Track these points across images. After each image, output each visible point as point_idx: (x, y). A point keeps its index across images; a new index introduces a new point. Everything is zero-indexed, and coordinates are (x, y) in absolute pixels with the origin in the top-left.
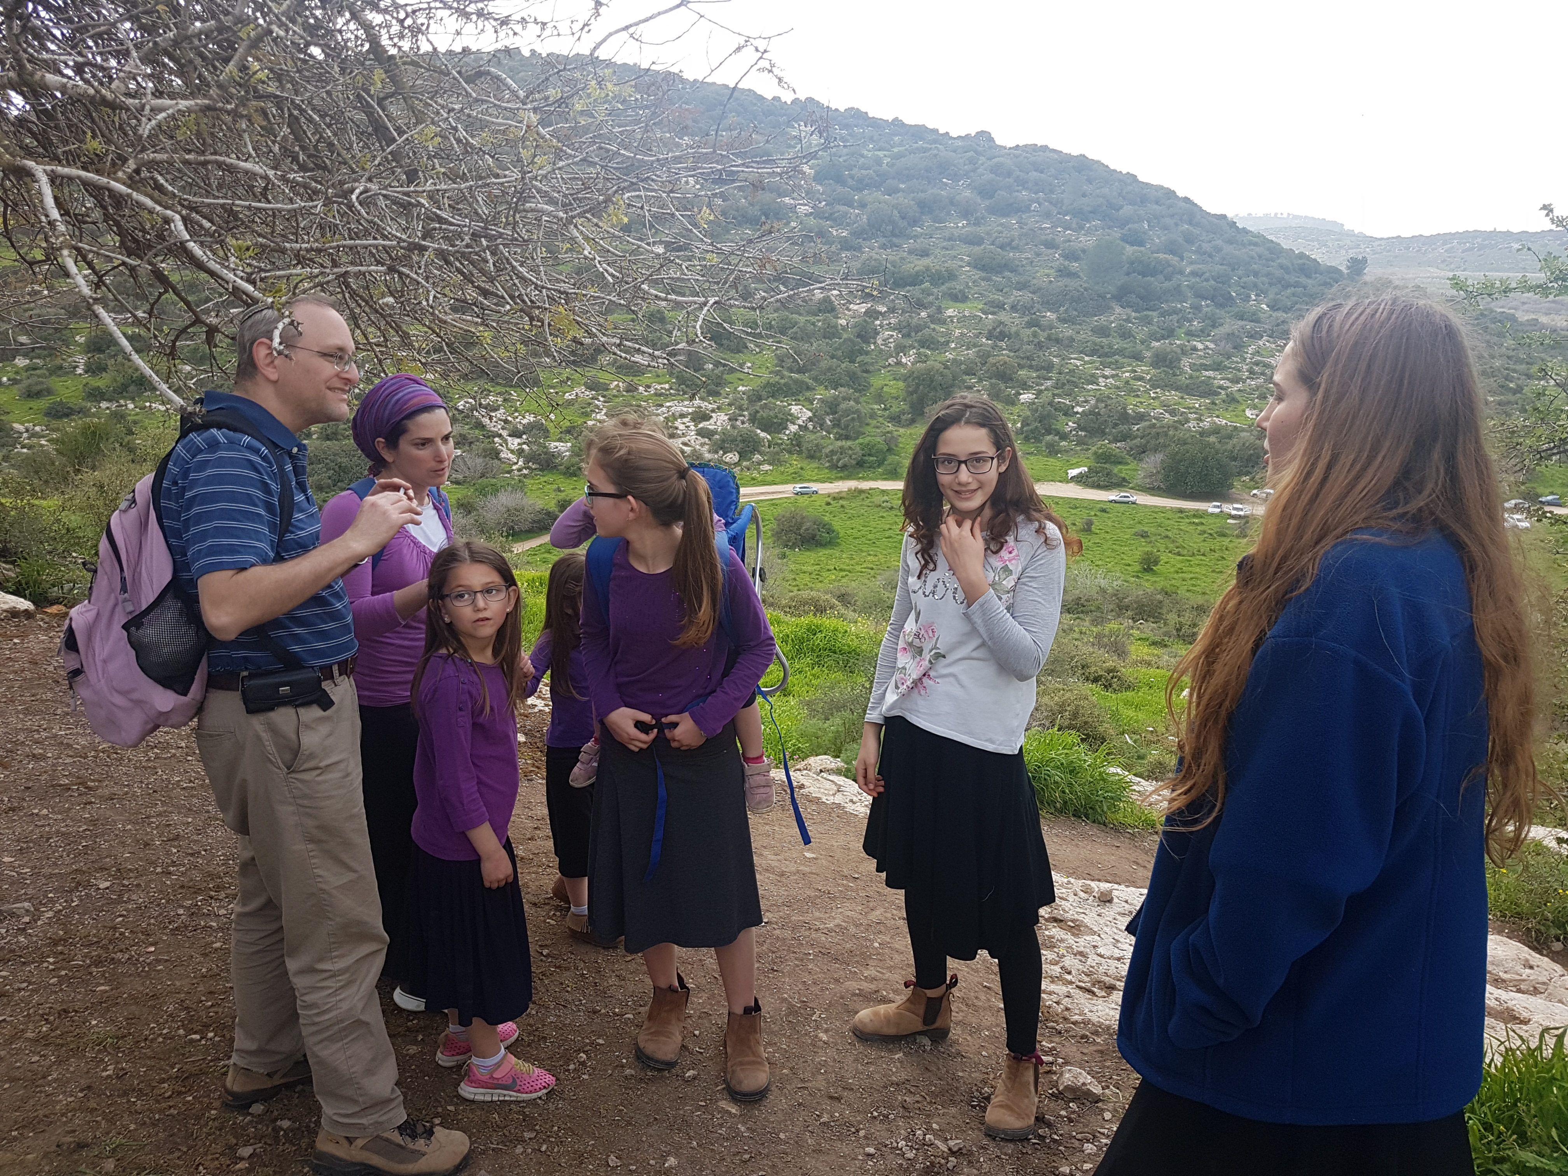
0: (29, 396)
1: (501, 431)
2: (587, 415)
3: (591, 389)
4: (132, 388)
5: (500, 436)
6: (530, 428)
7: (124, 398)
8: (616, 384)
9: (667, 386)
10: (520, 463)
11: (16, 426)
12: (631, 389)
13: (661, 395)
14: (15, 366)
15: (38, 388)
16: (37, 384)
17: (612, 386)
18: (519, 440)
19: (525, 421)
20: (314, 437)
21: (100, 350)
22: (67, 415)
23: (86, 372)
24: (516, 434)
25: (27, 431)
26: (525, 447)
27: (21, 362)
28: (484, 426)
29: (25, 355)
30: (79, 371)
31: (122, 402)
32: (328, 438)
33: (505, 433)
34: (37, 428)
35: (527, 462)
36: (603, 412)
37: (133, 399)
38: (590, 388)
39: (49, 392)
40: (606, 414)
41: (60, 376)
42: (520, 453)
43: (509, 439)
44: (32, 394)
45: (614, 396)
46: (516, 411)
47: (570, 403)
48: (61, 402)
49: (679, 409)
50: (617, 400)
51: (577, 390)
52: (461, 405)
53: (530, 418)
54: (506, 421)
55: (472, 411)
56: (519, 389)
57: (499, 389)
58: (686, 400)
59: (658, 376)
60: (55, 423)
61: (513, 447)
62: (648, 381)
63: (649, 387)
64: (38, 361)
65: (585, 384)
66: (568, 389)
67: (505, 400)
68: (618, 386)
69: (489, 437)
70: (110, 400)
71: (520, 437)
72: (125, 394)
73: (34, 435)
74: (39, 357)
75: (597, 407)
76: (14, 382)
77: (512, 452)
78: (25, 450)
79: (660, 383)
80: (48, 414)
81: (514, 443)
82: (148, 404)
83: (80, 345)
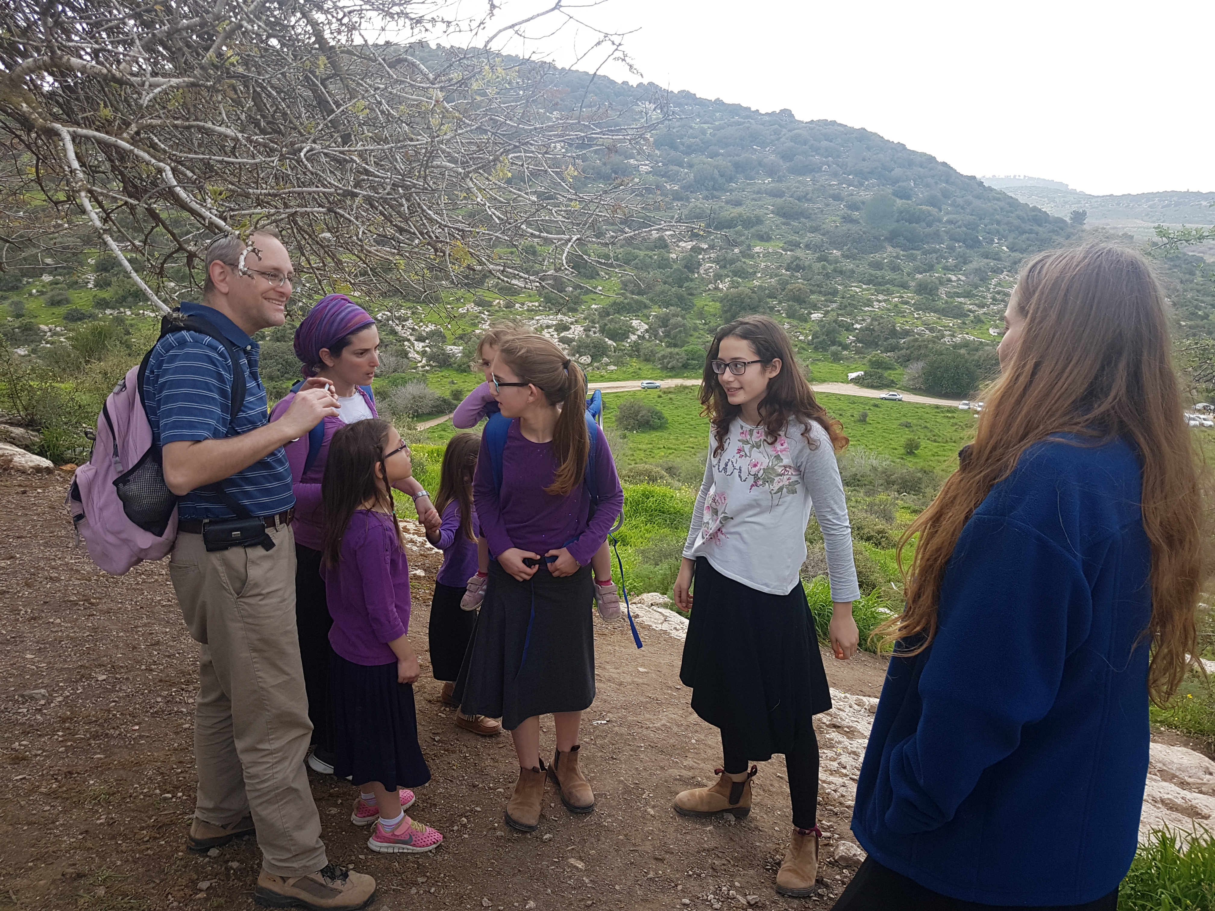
0: (52, 304)
1: (409, 337)
2: (475, 325)
3: (479, 306)
4: (130, 299)
5: (409, 340)
6: (431, 335)
7: (124, 307)
8: (499, 301)
9: (537, 304)
10: (424, 361)
11: (43, 327)
12: (509, 306)
13: (532, 310)
14: (42, 281)
15: (60, 298)
16: (58, 295)
17: (495, 303)
18: (422, 344)
19: (428, 330)
20: (268, 339)
21: (106, 270)
22: (80, 319)
23: (95, 286)
24: (420, 339)
25: (50, 330)
26: (427, 349)
27: (47, 278)
28: (396, 333)
29: (50, 273)
30: (90, 286)
31: (122, 310)
32: (278, 340)
33: (412, 338)
34: (58, 329)
35: (429, 360)
36: (488, 324)
37: (130, 308)
38: (477, 304)
39: (68, 301)
40: (489, 325)
41: (75, 289)
42: (423, 353)
43: (416, 343)
44: (54, 303)
45: (497, 311)
46: (421, 321)
47: (463, 316)
48: (76, 310)
49: (545, 321)
50: (498, 314)
51: (468, 306)
52: (379, 316)
53: (431, 327)
54: (413, 329)
55: (388, 321)
56: (423, 305)
57: (409, 304)
58: (552, 314)
59: (530, 296)
60: (71, 325)
61: (418, 349)
62: (522, 300)
63: (523, 304)
64: (59, 278)
65: (474, 302)
66: (461, 305)
67: (413, 313)
68: (499, 303)
69: (400, 341)
70: (113, 308)
71: (424, 341)
72: (124, 304)
73: (55, 334)
74: (60, 275)
75: (483, 319)
76: (42, 293)
77: (418, 353)
78: (48, 345)
79: (531, 302)
80: (66, 318)
81: (419, 346)
82: (141, 312)
83: (91, 266)
